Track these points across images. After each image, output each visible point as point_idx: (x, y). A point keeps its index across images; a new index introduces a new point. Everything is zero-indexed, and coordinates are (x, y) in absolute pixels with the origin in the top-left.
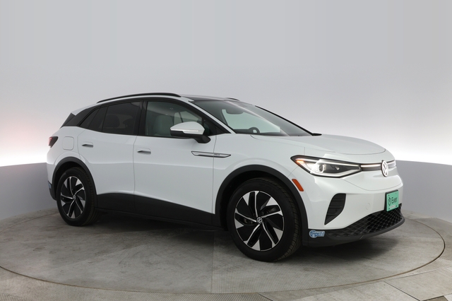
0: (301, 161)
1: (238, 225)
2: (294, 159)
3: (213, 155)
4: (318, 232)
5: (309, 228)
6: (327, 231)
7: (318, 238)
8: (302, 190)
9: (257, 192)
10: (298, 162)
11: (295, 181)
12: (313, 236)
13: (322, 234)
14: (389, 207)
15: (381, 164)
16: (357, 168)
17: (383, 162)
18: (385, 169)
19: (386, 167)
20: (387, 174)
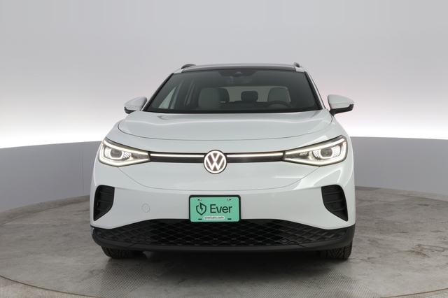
14: (200, 217)
15: (205, 154)
16: (145, 157)
17: (211, 154)
18: (212, 162)
19: (215, 160)
20: (215, 169)
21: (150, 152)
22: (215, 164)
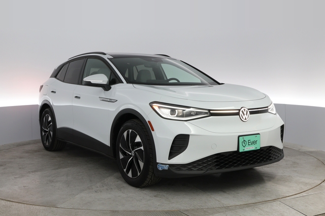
0: (156, 106)
1: (121, 156)
2: (151, 104)
3: (109, 100)
4: (163, 166)
5: (157, 161)
6: (171, 166)
7: (164, 170)
8: (153, 130)
9: (130, 130)
10: (154, 107)
11: (149, 122)
12: (160, 169)
13: (166, 168)
14: (243, 148)
15: (239, 110)
16: (206, 113)
17: (242, 109)
18: (244, 114)
19: (245, 113)
20: (246, 119)
21: (209, 110)
22: (245, 115)
